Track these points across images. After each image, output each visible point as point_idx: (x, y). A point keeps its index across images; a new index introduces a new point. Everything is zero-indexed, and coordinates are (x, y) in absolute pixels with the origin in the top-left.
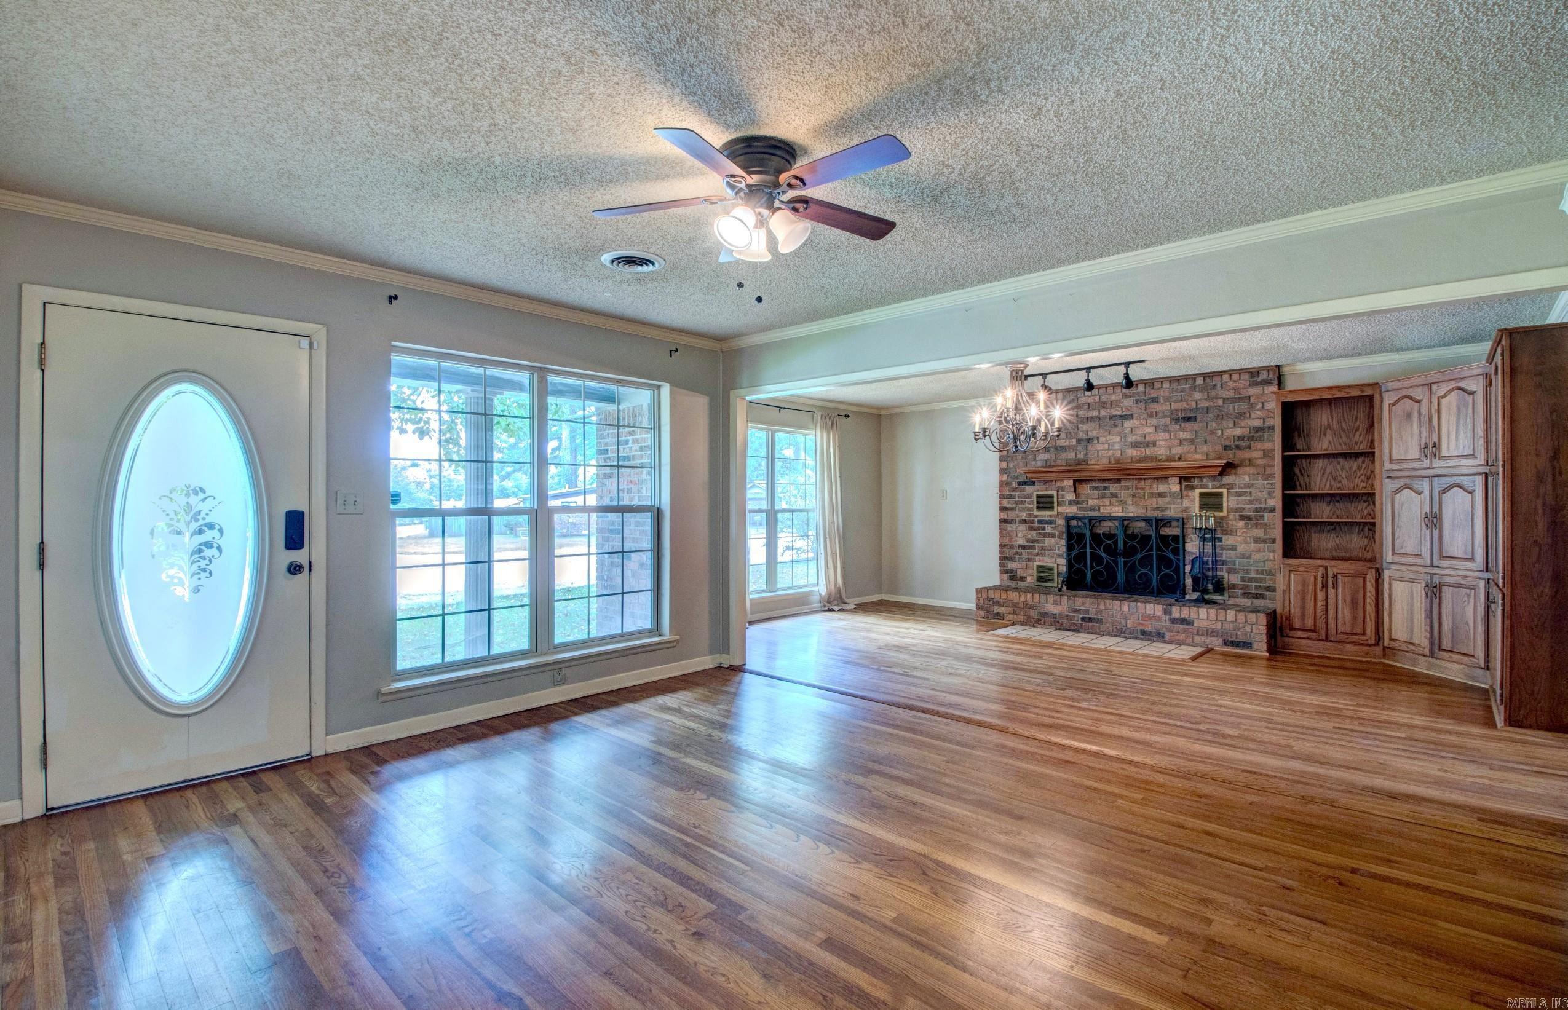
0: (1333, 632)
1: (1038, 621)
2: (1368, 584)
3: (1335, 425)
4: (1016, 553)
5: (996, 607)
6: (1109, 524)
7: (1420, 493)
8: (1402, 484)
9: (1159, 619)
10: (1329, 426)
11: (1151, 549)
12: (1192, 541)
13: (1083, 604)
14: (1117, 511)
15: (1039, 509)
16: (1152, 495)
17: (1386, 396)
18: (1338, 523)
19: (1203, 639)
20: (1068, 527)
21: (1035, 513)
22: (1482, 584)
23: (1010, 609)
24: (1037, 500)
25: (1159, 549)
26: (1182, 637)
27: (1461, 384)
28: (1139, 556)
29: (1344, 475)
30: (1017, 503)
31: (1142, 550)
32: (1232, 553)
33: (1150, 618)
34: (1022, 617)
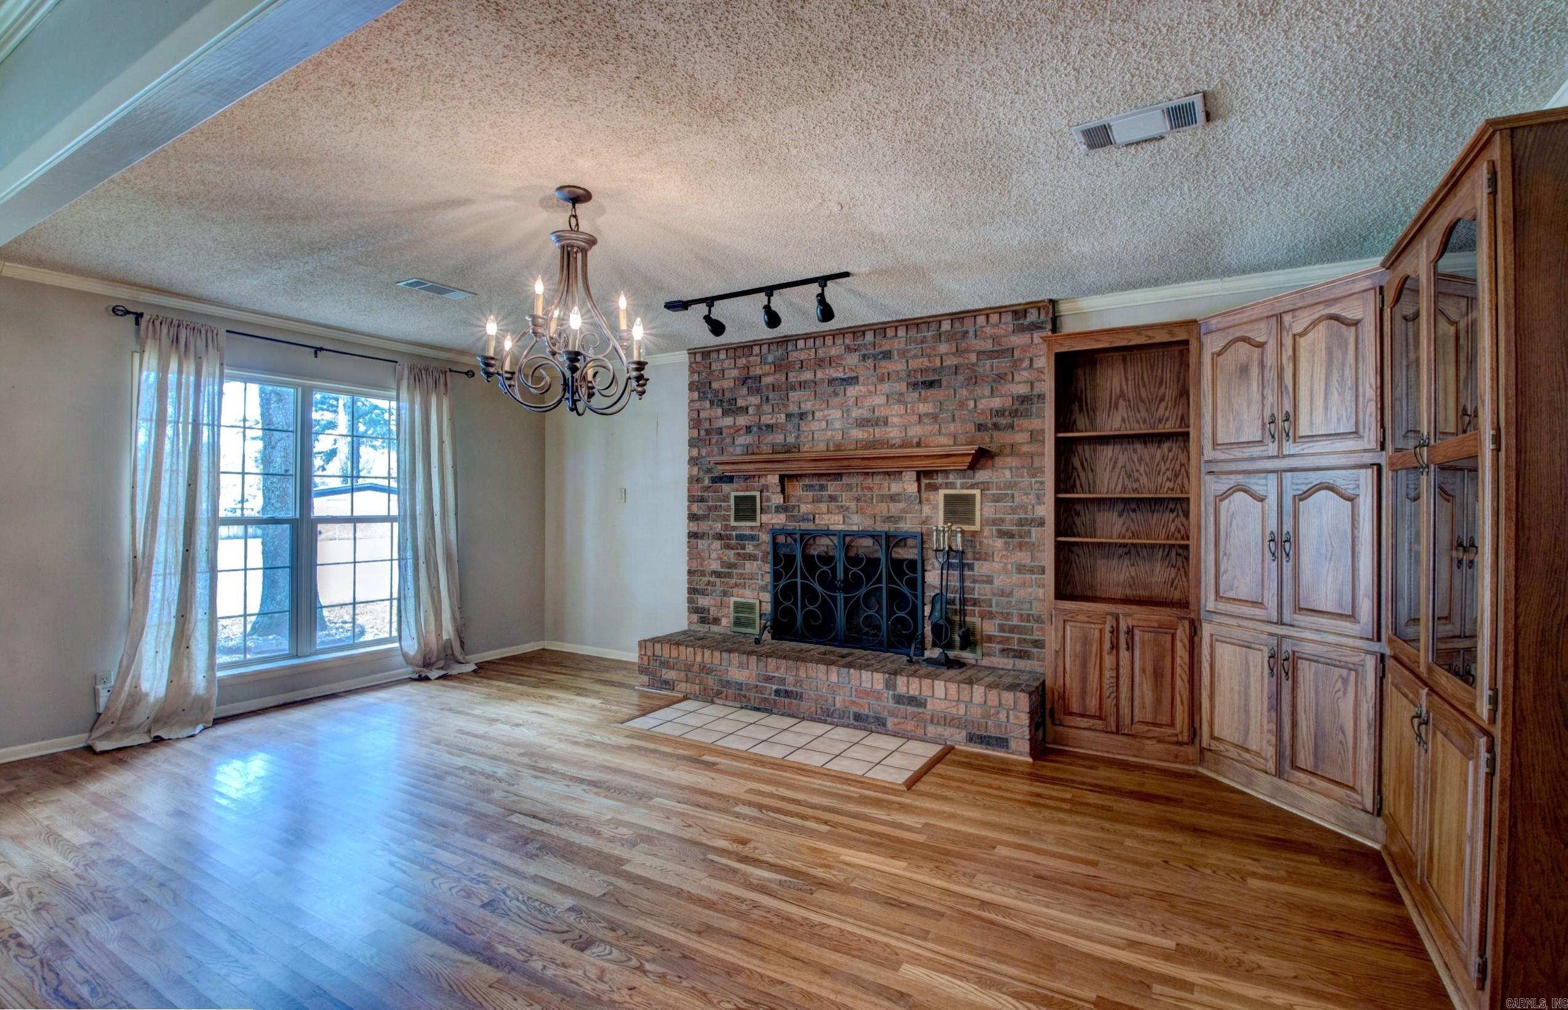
0: (1128, 720)
1: (719, 693)
2: (1179, 645)
3: (1130, 393)
4: (709, 583)
5: (664, 671)
6: (825, 541)
7: (1261, 500)
8: (1232, 483)
9: (878, 696)
10: (1122, 395)
11: (879, 581)
12: (934, 568)
13: (778, 669)
14: (835, 522)
15: (737, 518)
16: (883, 498)
17: (1207, 340)
18: (1132, 544)
19: (940, 730)
20: (775, 545)
21: (733, 523)
23: (683, 674)
24: (736, 505)
25: (890, 580)
26: (910, 726)
27: (1333, 310)
28: (863, 591)
29: (1142, 470)
30: (710, 508)
31: (868, 580)
32: (988, 587)
33: (867, 693)
34: (697, 687)
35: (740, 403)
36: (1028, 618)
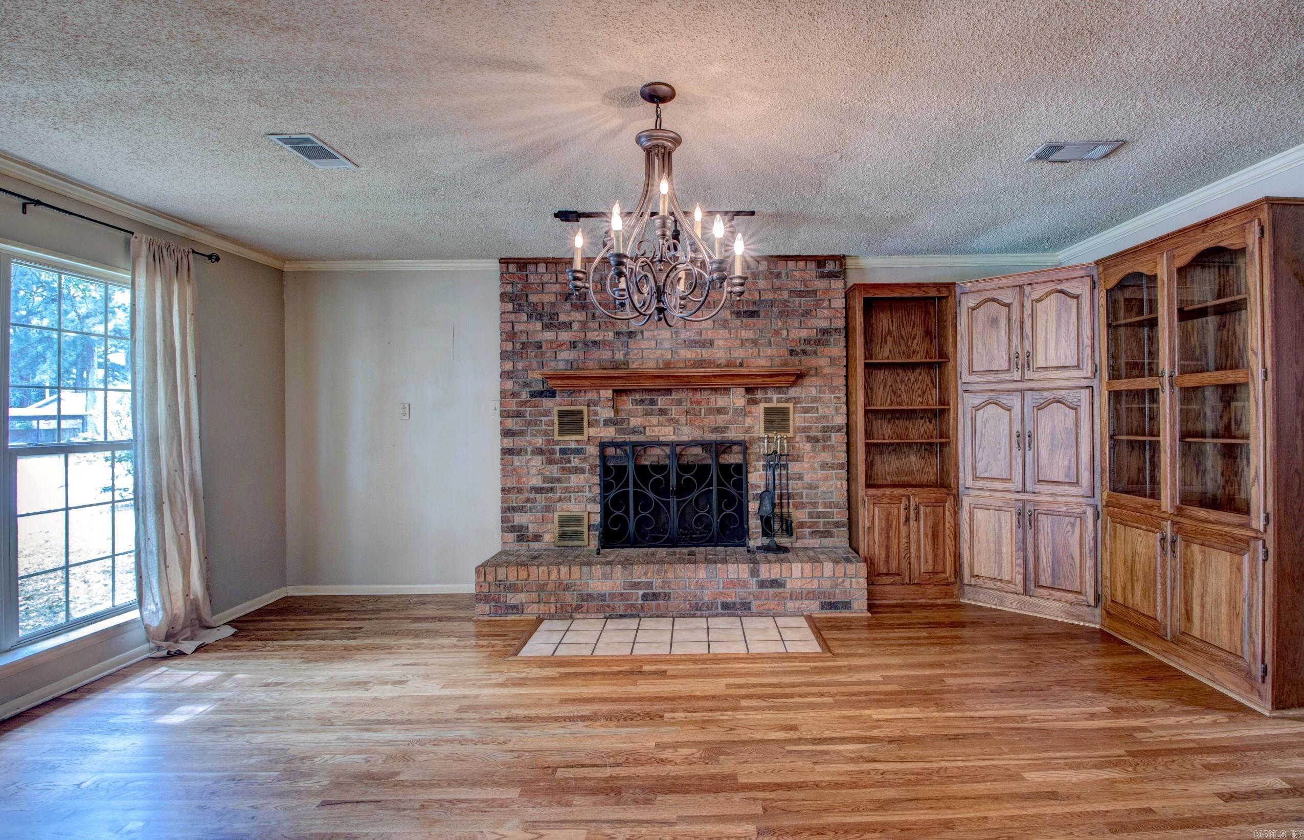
0: (917, 573)
1: (578, 608)
2: (947, 513)
3: (895, 332)
4: (528, 500)
5: (510, 595)
6: (657, 451)
7: (1009, 410)
8: (986, 398)
9: (744, 584)
10: (889, 332)
11: (710, 484)
12: (756, 470)
13: (645, 574)
14: (666, 433)
15: (561, 432)
16: (710, 411)
17: (963, 299)
18: (898, 444)
19: (797, 604)
20: (603, 457)
21: (557, 438)
22: (1090, 512)
23: (534, 595)
24: (560, 418)
25: (720, 483)
26: (772, 605)
27: (1061, 287)
28: (695, 494)
29: (903, 389)
30: (528, 424)
31: (699, 486)
33: (733, 584)
34: (553, 606)
35: (563, 318)
36: (829, 505)
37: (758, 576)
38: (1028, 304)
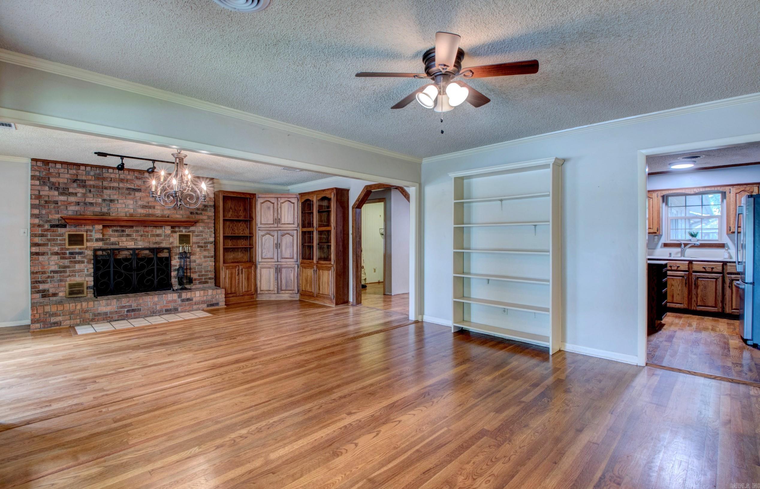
0: (241, 292)
1: (93, 320)
2: (252, 271)
3: (233, 208)
4: (49, 277)
5: (52, 318)
6: (126, 252)
7: (273, 236)
8: (266, 232)
9: (175, 301)
11: (154, 265)
12: (175, 259)
13: (128, 302)
14: (131, 245)
15: (70, 244)
16: (153, 235)
17: (259, 199)
18: (234, 248)
19: (198, 306)
20: (95, 256)
21: (67, 247)
22: (296, 266)
23: (67, 317)
24: (69, 238)
25: (158, 265)
26: (187, 308)
27: (289, 199)
28: (146, 270)
29: (236, 228)
30: (49, 240)
31: (148, 266)
32: (194, 263)
33: (170, 302)
35: (71, 190)
36: (207, 271)
37: (181, 297)
38: (279, 204)
